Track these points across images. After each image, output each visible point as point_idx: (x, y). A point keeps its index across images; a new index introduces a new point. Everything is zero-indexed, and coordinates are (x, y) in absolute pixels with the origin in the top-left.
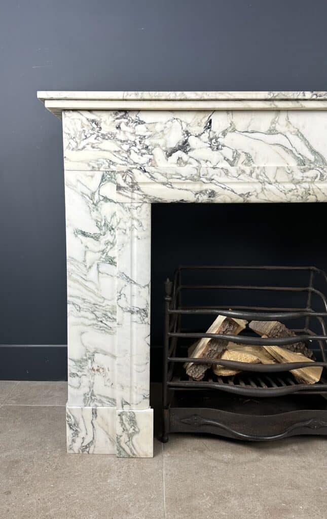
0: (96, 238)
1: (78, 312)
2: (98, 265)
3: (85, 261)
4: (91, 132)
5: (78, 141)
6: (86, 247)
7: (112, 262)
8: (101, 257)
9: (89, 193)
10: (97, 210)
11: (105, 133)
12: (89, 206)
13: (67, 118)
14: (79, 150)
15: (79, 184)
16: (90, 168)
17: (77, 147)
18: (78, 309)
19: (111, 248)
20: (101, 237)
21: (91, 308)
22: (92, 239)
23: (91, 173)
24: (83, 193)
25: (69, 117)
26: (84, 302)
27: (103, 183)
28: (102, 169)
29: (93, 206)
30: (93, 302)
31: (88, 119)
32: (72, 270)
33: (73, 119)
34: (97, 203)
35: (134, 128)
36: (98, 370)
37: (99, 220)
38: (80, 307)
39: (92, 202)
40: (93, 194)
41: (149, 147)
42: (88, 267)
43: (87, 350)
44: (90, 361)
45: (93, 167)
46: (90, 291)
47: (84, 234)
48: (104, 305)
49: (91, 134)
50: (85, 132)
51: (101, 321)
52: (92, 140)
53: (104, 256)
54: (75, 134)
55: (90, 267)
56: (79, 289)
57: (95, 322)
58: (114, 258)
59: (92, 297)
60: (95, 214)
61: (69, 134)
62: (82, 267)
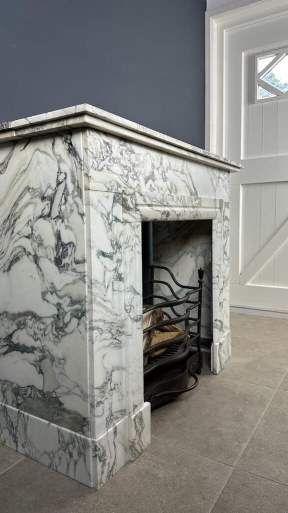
0: (110, 257)
1: (101, 336)
2: (113, 283)
3: (104, 282)
4: (106, 154)
5: (99, 161)
6: (105, 267)
7: (120, 278)
8: (114, 276)
9: (106, 213)
10: (111, 230)
11: (115, 157)
12: (106, 226)
13: (91, 136)
14: (99, 170)
15: (99, 204)
16: (106, 190)
17: (98, 167)
18: (101, 332)
19: (120, 265)
20: (114, 256)
21: (109, 328)
22: (108, 259)
23: (106, 194)
24: (102, 213)
25: (92, 136)
26: (105, 323)
27: (114, 204)
28: (113, 191)
29: (109, 226)
30: (110, 321)
31: (104, 141)
32: (96, 293)
33: (95, 139)
34: (111, 223)
35: (130, 156)
36: (114, 388)
37: (113, 240)
38: (102, 331)
39: (107, 221)
40: (109, 214)
41: (138, 174)
42: (107, 286)
43: (107, 371)
44: (109, 382)
45: (108, 189)
46: (108, 311)
47: (104, 254)
48: (116, 321)
49: (107, 156)
50: (102, 154)
51: (115, 338)
52: (106, 162)
53: (116, 274)
54: (97, 154)
55: (108, 287)
56: (102, 312)
57: (112, 341)
58: (122, 274)
59: (109, 317)
60: (110, 233)
61: (93, 153)
62: (103, 288)
